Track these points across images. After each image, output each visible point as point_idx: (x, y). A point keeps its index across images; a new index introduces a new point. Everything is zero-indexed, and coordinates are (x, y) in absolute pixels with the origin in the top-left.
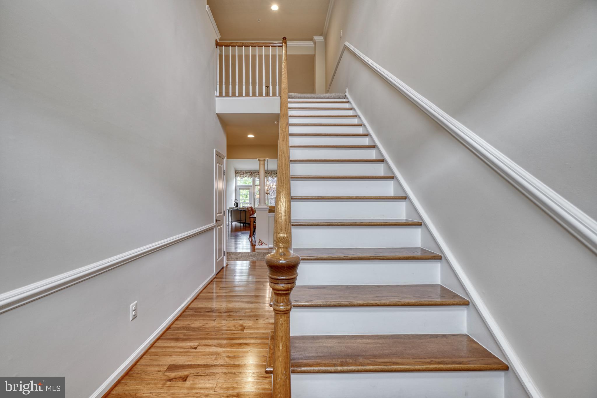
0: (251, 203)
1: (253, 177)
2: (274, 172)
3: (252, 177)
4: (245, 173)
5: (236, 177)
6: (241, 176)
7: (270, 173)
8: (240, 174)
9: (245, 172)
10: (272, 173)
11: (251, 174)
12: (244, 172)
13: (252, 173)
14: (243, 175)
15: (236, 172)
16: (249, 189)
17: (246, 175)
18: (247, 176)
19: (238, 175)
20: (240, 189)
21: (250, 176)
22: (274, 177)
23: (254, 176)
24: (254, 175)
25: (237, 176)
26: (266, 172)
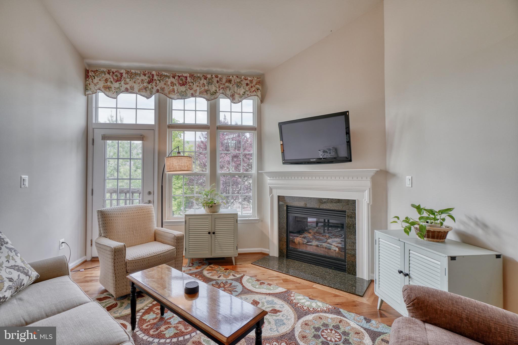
0: (150, 193)
1: (158, 91)
2: (238, 80)
3: (154, 90)
4: (124, 75)
5: (86, 88)
6: (109, 88)
7: (224, 80)
8: (106, 80)
9: (127, 73)
10: (230, 81)
11: (149, 83)
12: (121, 74)
13: (155, 77)
14: (117, 85)
15: (87, 72)
16: (141, 138)
17: (131, 83)
18: (136, 90)
19: (95, 81)
20: (105, 138)
21: (146, 88)
22: (237, 96)
23: (163, 89)
24: (161, 84)
25: (92, 86)
26: (209, 76)
